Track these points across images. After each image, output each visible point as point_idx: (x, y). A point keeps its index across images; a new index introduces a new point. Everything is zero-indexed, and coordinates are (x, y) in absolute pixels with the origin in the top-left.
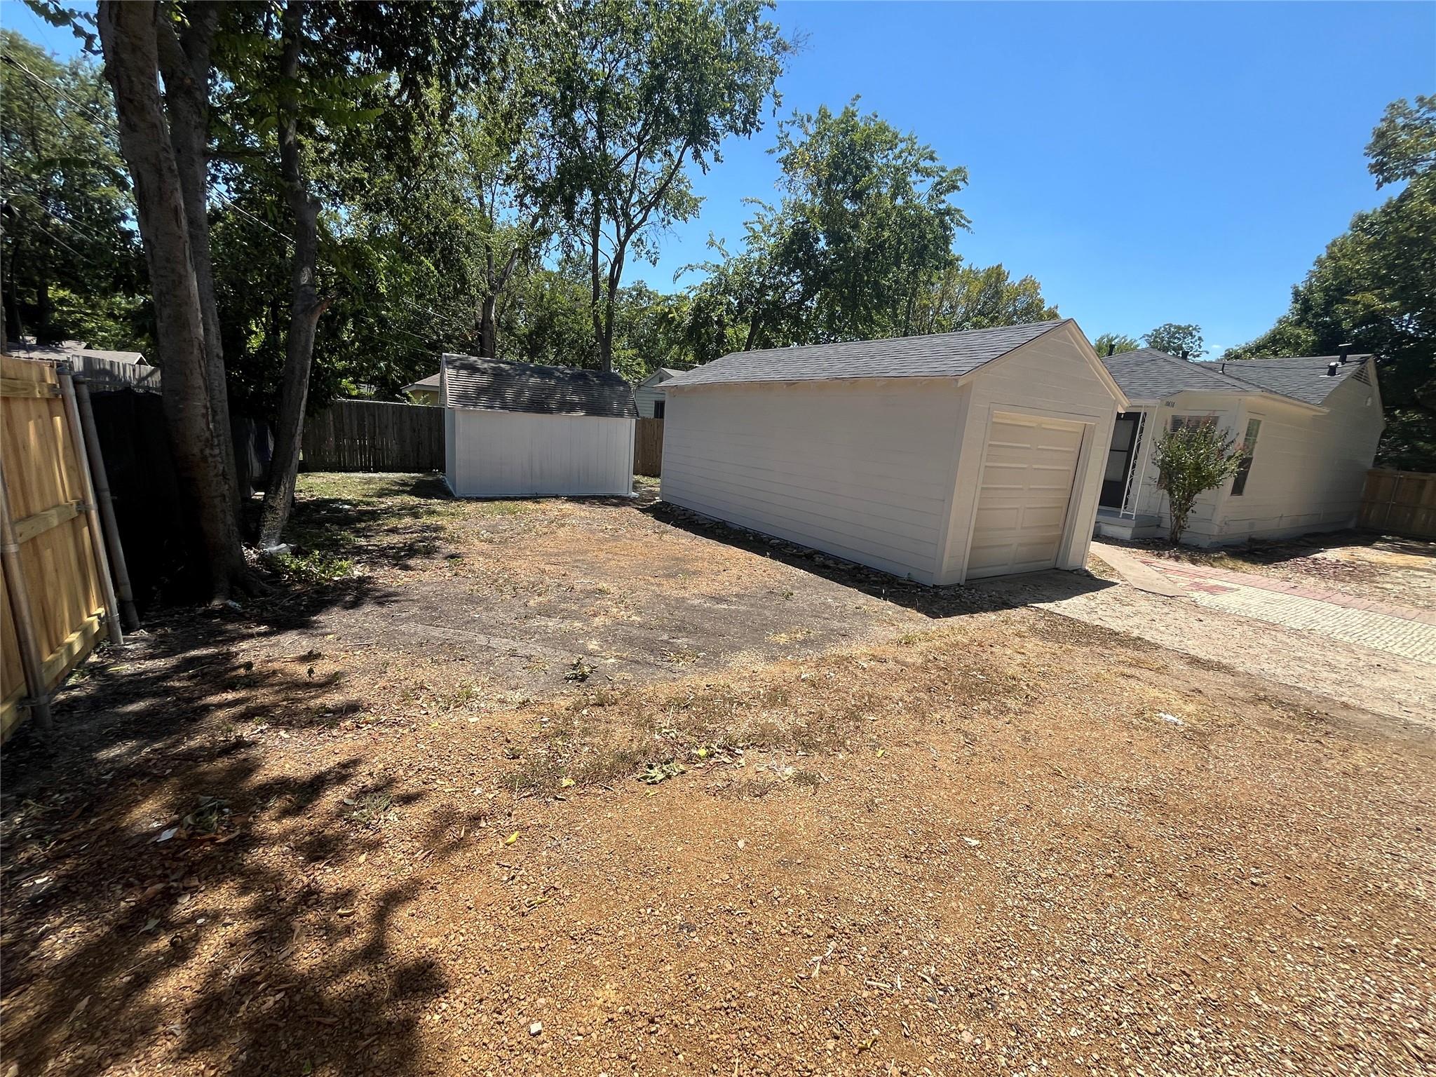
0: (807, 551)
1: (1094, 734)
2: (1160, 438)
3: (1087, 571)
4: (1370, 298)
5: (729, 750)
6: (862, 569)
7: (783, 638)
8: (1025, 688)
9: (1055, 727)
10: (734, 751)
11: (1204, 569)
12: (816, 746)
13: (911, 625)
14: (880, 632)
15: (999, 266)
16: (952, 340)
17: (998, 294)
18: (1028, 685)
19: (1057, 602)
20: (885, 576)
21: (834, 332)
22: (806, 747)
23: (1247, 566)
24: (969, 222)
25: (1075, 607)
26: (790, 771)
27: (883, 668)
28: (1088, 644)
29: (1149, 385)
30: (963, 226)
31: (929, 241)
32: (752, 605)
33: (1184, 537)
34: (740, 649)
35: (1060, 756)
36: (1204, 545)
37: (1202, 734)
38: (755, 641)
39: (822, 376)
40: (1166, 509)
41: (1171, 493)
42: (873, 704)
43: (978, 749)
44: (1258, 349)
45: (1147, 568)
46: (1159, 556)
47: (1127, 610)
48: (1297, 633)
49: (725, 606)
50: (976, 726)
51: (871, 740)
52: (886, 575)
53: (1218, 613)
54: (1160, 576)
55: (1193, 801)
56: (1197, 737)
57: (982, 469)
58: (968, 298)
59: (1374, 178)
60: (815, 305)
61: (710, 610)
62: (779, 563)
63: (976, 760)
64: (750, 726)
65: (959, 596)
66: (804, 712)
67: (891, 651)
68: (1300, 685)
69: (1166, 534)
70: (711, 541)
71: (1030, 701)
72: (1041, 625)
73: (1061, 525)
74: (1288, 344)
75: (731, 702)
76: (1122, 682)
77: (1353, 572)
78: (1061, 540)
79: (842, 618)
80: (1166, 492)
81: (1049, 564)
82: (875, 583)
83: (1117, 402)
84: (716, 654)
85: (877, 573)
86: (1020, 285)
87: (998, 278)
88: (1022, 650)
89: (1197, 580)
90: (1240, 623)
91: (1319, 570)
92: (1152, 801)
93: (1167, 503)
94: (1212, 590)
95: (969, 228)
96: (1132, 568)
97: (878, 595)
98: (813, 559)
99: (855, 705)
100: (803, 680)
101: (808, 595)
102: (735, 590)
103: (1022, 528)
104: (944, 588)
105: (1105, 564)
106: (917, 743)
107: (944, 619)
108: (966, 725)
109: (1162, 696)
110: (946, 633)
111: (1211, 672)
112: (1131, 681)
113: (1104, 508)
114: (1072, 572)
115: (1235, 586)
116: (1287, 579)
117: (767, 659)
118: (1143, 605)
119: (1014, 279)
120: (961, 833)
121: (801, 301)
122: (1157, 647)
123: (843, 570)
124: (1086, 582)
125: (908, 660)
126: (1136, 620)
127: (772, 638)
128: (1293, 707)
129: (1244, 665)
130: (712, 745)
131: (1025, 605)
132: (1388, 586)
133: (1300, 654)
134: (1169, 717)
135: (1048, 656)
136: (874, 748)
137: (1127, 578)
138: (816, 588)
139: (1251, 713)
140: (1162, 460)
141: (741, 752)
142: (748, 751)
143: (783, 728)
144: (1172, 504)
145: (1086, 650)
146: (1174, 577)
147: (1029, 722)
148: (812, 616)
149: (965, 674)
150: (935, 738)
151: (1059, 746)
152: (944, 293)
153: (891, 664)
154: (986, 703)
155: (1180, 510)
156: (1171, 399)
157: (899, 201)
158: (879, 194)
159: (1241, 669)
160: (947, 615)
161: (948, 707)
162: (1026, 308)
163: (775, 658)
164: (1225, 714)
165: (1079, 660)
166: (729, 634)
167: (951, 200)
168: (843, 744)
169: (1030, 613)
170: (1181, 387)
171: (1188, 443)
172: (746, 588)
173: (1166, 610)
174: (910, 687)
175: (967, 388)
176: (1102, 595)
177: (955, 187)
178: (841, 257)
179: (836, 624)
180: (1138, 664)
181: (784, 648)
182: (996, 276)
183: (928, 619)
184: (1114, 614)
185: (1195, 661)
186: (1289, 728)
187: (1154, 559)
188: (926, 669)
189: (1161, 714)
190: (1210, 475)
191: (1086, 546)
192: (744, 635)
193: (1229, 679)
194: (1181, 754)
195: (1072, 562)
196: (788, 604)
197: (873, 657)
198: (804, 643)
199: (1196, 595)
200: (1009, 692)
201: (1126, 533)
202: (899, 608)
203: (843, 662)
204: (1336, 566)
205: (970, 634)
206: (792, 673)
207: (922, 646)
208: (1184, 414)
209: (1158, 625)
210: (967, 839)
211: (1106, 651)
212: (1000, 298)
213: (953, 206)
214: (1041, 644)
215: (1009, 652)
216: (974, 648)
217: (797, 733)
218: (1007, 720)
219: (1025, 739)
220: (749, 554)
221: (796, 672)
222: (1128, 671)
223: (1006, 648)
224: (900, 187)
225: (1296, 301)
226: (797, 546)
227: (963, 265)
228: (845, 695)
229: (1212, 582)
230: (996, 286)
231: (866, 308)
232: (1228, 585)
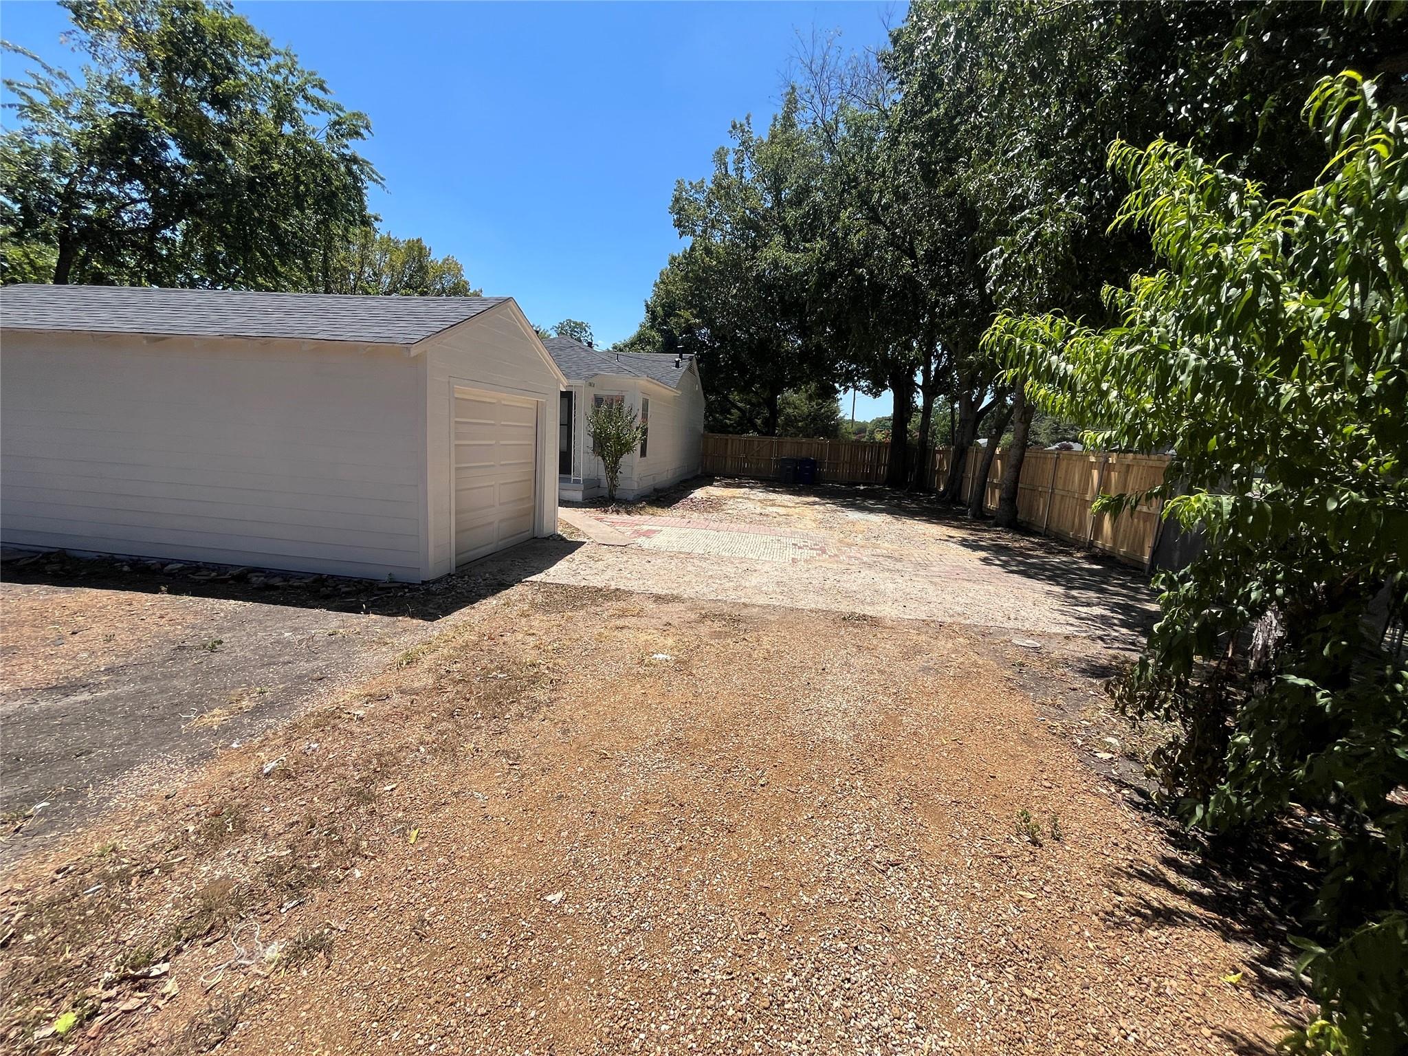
0: (236, 572)
1: (618, 698)
2: (590, 413)
3: (559, 535)
4: (686, 314)
5: (135, 979)
6: (326, 580)
7: (216, 717)
8: (547, 672)
9: (586, 705)
10: (146, 976)
11: (636, 518)
12: (315, 878)
13: (406, 638)
14: (368, 658)
15: (418, 240)
16: (390, 304)
17: (422, 269)
18: (548, 668)
19: (546, 571)
20: (358, 582)
21: (218, 277)
22: (294, 889)
23: (660, 511)
24: (382, 179)
25: (560, 572)
26: (274, 952)
27: (387, 708)
28: (583, 606)
29: (574, 368)
30: (375, 181)
31: (337, 188)
32: (145, 679)
33: (617, 494)
34: (130, 765)
35: (599, 734)
36: (631, 498)
37: (685, 662)
38: (160, 740)
39: (210, 331)
40: (602, 473)
41: (604, 459)
42: (384, 766)
43: (524, 767)
44: (631, 345)
45: (601, 525)
46: (606, 512)
47: (600, 565)
48: (702, 558)
49: (86, 696)
50: (513, 741)
51: (397, 821)
52: (360, 581)
53: (656, 553)
54: (612, 529)
55: (702, 730)
56: (682, 666)
57: (453, 449)
58: (392, 268)
59: (677, 231)
60: (179, 238)
61: (49, 714)
62: (186, 598)
63: (526, 782)
64: (175, 907)
65: (454, 586)
66: (279, 828)
67: (392, 680)
68: (719, 598)
69: (605, 493)
70: (35, 588)
71: (556, 684)
72: (539, 598)
73: (532, 496)
74: (649, 343)
75: (124, 878)
76: (619, 634)
77: (713, 505)
78: (534, 509)
79: (313, 654)
80: (600, 458)
81: (528, 535)
82: (348, 594)
83: (558, 381)
84: (74, 795)
85: (348, 580)
86: (444, 263)
87: (420, 253)
88: (531, 631)
89: (635, 528)
90: (671, 557)
91: (695, 506)
92: (680, 746)
93: (602, 467)
94: (648, 534)
95: (383, 187)
96: (590, 526)
97: (356, 609)
98: (248, 582)
99: (361, 780)
100: (268, 775)
101: (249, 635)
102: (103, 662)
103: (500, 504)
104: (435, 582)
105: (571, 526)
106: (456, 794)
107: (444, 619)
108: (501, 744)
109: (649, 638)
110: (452, 634)
111: (670, 605)
112: (624, 631)
113: (562, 476)
114: (547, 538)
115: (659, 528)
116: (683, 517)
117: (190, 763)
118: (610, 558)
119: (436, 257)
120: (539, 894)
121: (153, 229)
122: (631, 593)
123: (298, 587)
124: (561, 547)
125: (416, 685)
126: (608, 574)
127: (196, 723)
128: (721, 616)
129: (688, 593)
130: (91, 991)
131: (520, 581)
132: (730, 511)
133: (710, 573)
134: (661, 656)
135: (555, 629)
136: (403, 833)
137: (590, 535)
138: (260, 622)
139: (704, 629)
140: (595, 432)
141: (165, 967)
142: (183, 956)
143: (244, 876)
144: (606, 468)
145: (582, 612)
146: (622, 529)
147: (562, 709)
148: (263, 665)
149: (485, 679)
150: (475, 776)
151: (595, 724)
152: (364, 258)
153: (396, 699)
154: (516, 704)
155: (612, 472)
156: (591, 381)
157: (287, 129)
158: (255, 112)
159: (686, 596)
160: (447, 612)
161: (478, 728)
162: (453, 288)
163: (207, 756)
164: (690, 637)
165: (581, 624)
166: (102, 745)
167: (354, 147)
168: (356, 851)
169: (526, 588)
170: (596, 371)
171: (609, 416)
172: (129, 653)
173: (625, 558)
174: (427, 720)
175: (420, 360)
176: (577, 555)
177: (358, 134)
178: (210, 178)
179: (304, 667)
180: (623, 614)
181: (226, 731)
182: (417, 252)
183: (426, 623)
184: (592, 572)
185: (658, 598)
186: (727, 635)
187: (603, 515)
188: (440, 690)
189: (655, 656)
190: (627, 443)
191: (555, 512)
192: (136, 736)
193: (681, 607)
194: (679, 690)
195: (547, 530)
196: (217, 658)
197: (371, 698)
198: (257, 712)
199: (639, 541)
200: (534, 683)
201: (578, 496)
202: (386, 619)
203: (328, 720)
204: (703, 501)
205: (476, 629)
206: (243, 770)
207: (428, 661)
208: (601, 393)
209: (625, 573)
210: (549, 898)
211: (599, 609)
212: (426, 272)
213: (360, 156)
214: (545, 618)
215: (520, 636)
216: (486, 644)
217: (274, 871)
218: (541, 717)
219: (565, 732)
220: (124, 595)
221: (252, 766)
222: (620, 623)
223: (517, 634)
224: (283, 112)
225: (648, 312)
226: (218, 567)
227: (382, 230)
228: (342, 770)
229: (645, 528)
230: (419, 260)
231: (264, 254)
232: (654, 528)
